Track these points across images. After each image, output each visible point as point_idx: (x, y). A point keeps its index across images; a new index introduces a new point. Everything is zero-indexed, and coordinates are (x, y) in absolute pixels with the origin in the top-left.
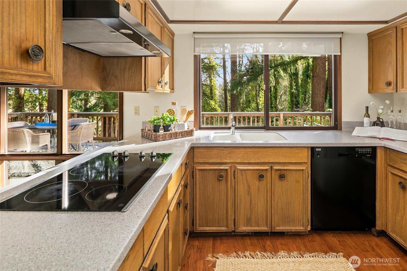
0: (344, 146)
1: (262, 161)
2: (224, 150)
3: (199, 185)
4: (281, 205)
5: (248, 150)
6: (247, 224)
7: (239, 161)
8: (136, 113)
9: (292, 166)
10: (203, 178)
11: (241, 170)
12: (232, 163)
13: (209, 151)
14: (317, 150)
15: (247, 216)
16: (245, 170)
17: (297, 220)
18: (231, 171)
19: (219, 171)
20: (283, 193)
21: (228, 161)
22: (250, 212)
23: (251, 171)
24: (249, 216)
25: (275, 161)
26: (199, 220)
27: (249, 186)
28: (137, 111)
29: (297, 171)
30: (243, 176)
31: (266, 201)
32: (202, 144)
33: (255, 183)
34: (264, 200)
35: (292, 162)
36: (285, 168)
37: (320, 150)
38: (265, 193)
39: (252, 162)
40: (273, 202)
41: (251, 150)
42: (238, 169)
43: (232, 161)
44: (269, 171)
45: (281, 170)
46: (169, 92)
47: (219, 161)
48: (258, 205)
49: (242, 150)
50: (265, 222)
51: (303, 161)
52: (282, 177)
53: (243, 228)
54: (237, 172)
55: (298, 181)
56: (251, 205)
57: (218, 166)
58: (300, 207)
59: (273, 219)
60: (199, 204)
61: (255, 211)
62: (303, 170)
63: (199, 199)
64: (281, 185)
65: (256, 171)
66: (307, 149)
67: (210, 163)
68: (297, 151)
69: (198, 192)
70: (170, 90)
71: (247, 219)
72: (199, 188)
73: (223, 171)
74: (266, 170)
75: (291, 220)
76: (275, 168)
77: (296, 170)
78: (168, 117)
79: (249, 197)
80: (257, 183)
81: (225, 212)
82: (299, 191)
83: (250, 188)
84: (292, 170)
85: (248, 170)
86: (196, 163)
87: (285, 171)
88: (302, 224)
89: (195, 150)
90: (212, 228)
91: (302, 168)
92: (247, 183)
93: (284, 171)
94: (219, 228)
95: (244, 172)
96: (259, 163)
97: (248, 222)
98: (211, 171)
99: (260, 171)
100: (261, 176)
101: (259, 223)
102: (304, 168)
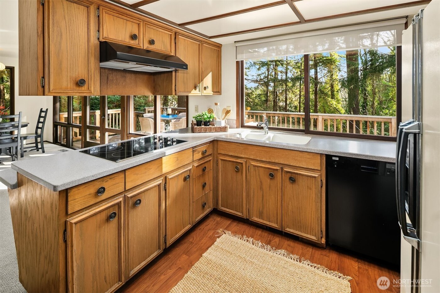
0: (366, 159)
1: (273, 161)
2: (240, 146)
3: (221, 172)
4: (292, 208)
5: (260, 149)
6: (259, 216)
7: (252, 157)
8: (196, 110)
9: (303, 171)
10: (225, 167)
11: (255, 166)
12: (247, 158)
13: (229, 145)
14: (334, 158)
15: (259, 210)
16: (258, 167)
17: (309, 229)
18: (246, 165)
19: (236, 163)
20: (293, 196)
21: (243, 156)
22: (262, 206)
23: (263, 168)
24: (261, 210)
25: (285, 163)
26: (221, 201)
27: (261, 182)
28: (197, 109)
29: (309, 178)
30: (256, 172)
31: (276, 200)
32: (222, 138)
33: (267, 181)
34: (275, 198)
35: (303, 167)
36: (296, 172)
37: (337, 159)
38: (275, 192)
39: (264, 160)
40: (283, 202)
41: (263, 149)
42: (251, 164)
43: (246, 156)
44: (279, 172)
45: (292, 173)
46: (212, 94)
47: (236, 155)
48: (269, 202)
49: (255, 148)
50: (276, 220)
51: (315, 168)
52: (293, 179)
53: (256, 219)
54: (251, 167)
55: (310, 188)
56: (263, 200)
57: (235, 159)
58: (313, 215)
59: (283, 219)
60: (221, 188)
61: (267, 207)
62: (315, 177)
63: (221, 184)
64: (292, 188)
65: (267, 169)
66: (319, 155)
67: (229, 155)
68: (308, 156)
69: (220, 177)
70: (212, 93)
71: (259, 212)
72: (222, 174)
73: (240, 164)
74: (277, 170)
75: (302, 225)
76: (285, 170)
77: (308, 176)
78: (206, 115)
79: (261, 192)
80: (269, 180)
81: (241, 200)
82: (311, 198)
83: (262, 184)
84: (304, 176)
85: (260, 167)
86: (219, 153)
87: (296, 175)
88: (314, 234)
89: (218, 143)
90: (231, 210)
91: (313, 175)
92: (260, 179)
93: (294, 175)
94: (236, 212)
95: (257, 168)
96: (270, 162)
97: (261, 215)
98: (230, 162)
99: (271, 170)
100: (271, 175)
101: (270, 219)
102: (317, 176)
